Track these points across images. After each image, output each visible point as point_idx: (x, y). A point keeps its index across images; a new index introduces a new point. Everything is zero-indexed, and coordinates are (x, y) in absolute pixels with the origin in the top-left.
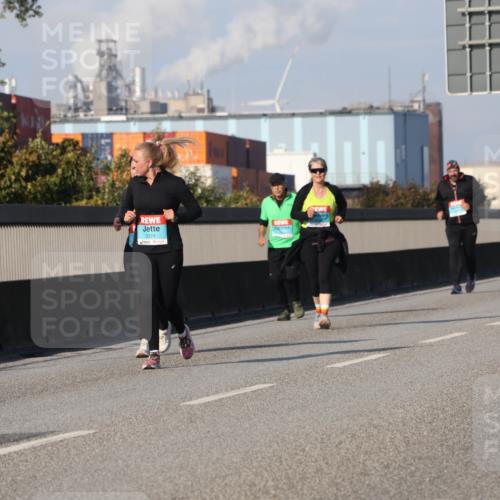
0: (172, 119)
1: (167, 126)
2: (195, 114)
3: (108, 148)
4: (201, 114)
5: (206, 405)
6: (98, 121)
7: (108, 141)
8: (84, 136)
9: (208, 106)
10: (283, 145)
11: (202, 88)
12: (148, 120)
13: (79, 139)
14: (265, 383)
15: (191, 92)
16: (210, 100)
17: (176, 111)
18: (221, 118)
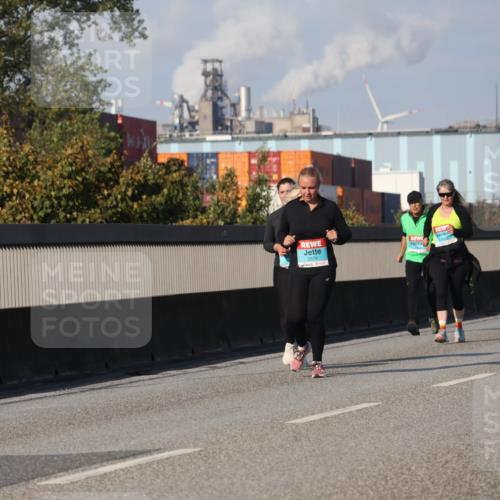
0: (278, 138)
1: (272, 146)
2: (300, 133)
3: (213, 167)
4: (306, 134)
5: (311, 423)
6: (204, 140)
7: (213, 160)
8: (189, 155)
9: (313, 125)
10: (389, 164)
11: (307, 107)
12: (253, 139)
13: (185, 158)
14: (370, 402)
15: (296, 112)
16: (315, 120)
17: (282, 130)
18: (326, 137)
